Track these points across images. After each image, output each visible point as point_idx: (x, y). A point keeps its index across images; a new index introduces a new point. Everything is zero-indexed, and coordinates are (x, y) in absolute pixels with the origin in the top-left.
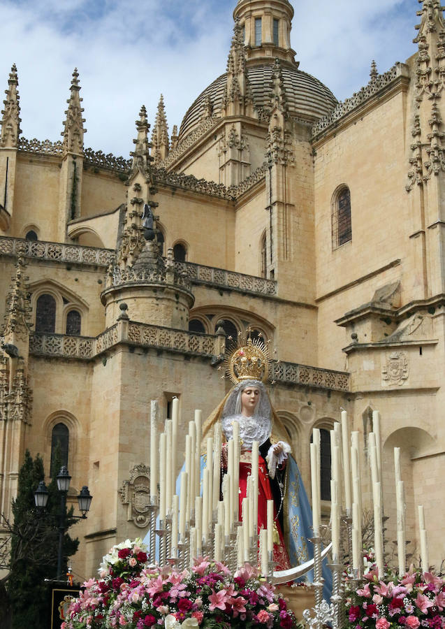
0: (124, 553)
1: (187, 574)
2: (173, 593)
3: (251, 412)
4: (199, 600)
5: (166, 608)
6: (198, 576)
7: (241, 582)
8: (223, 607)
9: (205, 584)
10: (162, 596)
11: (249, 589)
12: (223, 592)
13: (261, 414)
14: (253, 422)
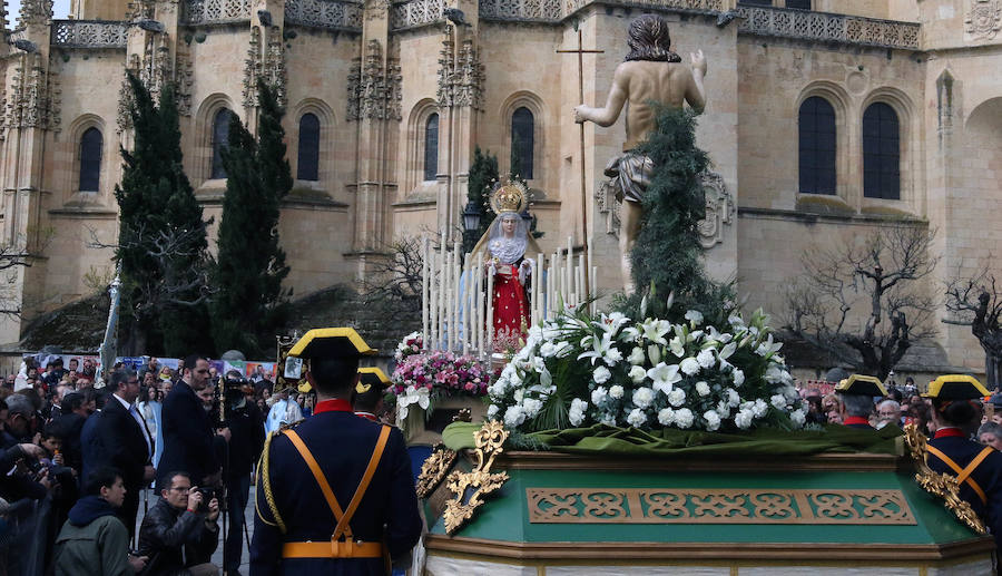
0: (410, 343)
1: (425, 361)
2: (415, 373)
3: (511, 235)
4: (430, 377)
5: (409, 381)
6: (432, 362)
7: (458, 365)
8: (443, 381)
9: (438, 365)
10: (409, 375)
11: (463, 368)
12: (444, 372)
13: (519, 235)
14: (511, 242)
